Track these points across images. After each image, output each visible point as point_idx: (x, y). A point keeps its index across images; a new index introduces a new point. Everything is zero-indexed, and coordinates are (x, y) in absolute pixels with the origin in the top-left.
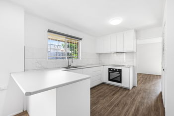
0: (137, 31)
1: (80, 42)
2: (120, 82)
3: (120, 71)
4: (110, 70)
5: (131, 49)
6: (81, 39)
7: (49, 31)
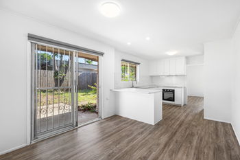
0: (187, 58)
1: (138, 67)
2: (173, 100)
3: (173, 91)
4: (164, 90)
5: (183, 73)
6: (139, 64)
7: (123, 60)
